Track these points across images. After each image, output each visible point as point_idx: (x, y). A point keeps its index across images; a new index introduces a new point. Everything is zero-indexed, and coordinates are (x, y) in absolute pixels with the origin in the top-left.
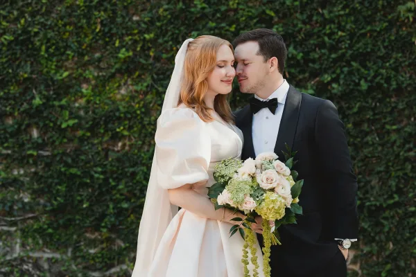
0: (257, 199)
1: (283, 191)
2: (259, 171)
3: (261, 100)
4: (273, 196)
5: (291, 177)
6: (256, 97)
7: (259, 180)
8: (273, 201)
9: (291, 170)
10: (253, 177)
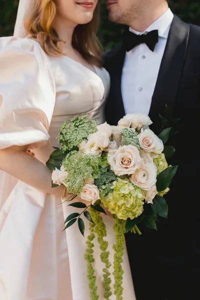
0: (104, 187)
1: (143, 180)
2: (114, 144)
3: (138, 33)
4: (126, 188)
5: (163, 155)
6: (131, 30)
7: (110, 159)
8: (124, 196)
9: (165, 145)
10: (104, 153)
